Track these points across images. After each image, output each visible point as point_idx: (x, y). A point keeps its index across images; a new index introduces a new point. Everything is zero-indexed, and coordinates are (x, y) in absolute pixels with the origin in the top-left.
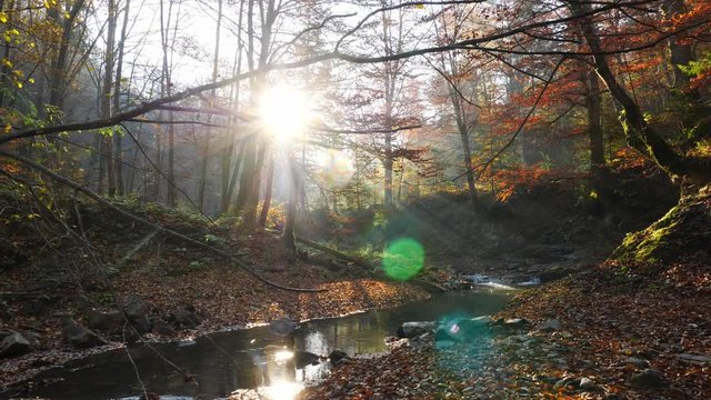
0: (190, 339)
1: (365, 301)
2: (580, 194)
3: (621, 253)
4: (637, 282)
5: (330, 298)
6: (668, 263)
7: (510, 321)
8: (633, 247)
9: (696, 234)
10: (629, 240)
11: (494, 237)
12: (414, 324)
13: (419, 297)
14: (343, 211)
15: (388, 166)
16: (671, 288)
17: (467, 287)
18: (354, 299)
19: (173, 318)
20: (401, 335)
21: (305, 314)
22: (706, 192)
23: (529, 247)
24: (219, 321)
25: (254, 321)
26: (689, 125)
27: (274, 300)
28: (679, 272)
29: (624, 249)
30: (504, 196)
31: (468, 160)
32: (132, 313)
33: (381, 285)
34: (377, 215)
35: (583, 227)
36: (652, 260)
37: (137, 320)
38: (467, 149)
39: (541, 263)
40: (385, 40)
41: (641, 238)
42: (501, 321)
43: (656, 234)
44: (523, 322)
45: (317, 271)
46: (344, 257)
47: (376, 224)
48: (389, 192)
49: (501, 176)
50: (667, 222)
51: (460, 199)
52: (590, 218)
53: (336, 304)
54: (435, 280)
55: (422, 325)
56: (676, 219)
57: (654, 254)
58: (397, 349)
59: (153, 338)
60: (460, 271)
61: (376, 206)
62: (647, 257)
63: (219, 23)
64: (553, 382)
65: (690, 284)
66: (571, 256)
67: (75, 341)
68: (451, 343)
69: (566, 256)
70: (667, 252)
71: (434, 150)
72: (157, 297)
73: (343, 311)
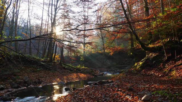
0: (41, 86)
1: (79, 78)
2: (129, 54)
3: (134, 67)
4: (136, 73)
5: (71, 77)
6: (142, 70)
7: (110, 81)
8: (136, 66)
9: (148, 63)
10: (136, 64)
11: (109, 63)
12: (90, 82)
13: (91, 77)
14: (73, 56)
15: (84, 46)
16: (142, 75)
17: (102, 75)
18: (76, 78)
19: (35, 82)
20: (87, 84)
21: (66, 81)
22: (151, 54)
23: (117, 65)
24: (46, 83)
25: (54, 82)
26: (149, 40)
27: (58, 78)
28: (144, 71)
29: (135, 66)
30: (111, 54)
31: (103, 45)
32: (26, 81)
33: (83, 74)
34: (81, 58)
35: (129, 61)
36: (139, 69)
37: (27, 82)
38: (103, 42)
39: (120, 69)
40: (84, 16)
41: (138, 64)
42: (108, 81)
43: (141, 63)
44: (112, 81)
45: (67, 71)
46: (73, 68)
47: (81, 60)
48: (84, 52)
49: (110, 49)
50: (143, 61)
51: (101, 54)
52: (131, 59)
53: (73, 79)
54: (95, 73)
55: (92, 82)
56: (144, 60)
57: (140, 67)
58: (87, 87)
59: (32, 86)
60: (101, 71)
61: (81, 55)
62: (139, 68)
63: (43, 11)
64: (115, 90)
65: (146, 74)
66: (127, 68)
67: (14, 87)
68: (98, 85)
69: (125, 68)
70: (142, 67)
71: (96, 42)
72: (30, 77)
73: (74, 80)
